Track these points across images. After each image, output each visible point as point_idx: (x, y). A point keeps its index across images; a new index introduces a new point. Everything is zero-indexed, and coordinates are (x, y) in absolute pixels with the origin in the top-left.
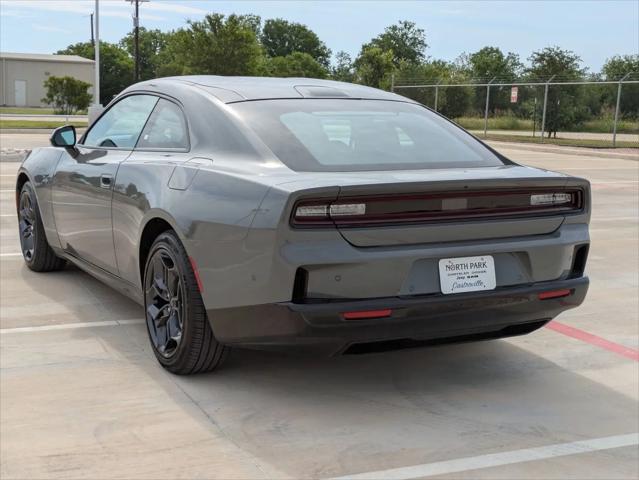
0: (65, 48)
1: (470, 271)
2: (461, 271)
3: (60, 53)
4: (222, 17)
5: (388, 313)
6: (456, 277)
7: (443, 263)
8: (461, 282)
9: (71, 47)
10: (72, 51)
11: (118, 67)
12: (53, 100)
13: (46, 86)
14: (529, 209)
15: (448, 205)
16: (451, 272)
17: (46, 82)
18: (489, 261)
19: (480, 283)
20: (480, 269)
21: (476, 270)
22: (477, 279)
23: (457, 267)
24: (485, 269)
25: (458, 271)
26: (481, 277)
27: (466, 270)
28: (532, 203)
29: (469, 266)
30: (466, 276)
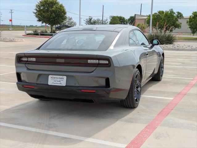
7: (50, 76)
8: (55, 82)
14: (87, 64)
15: (58, 60)
16: (52, 79)
18: (65, 78)
19: (61, 83)
20: (62, 80)
21: (60, 79)
22: (60, 82)
23: (54, 78)
24: (63, 80)
25: (54, 79)
26: (61, 82)
27: (57, 79)
28: (89, 62)
29: (58, 78)
30: (57, 81)
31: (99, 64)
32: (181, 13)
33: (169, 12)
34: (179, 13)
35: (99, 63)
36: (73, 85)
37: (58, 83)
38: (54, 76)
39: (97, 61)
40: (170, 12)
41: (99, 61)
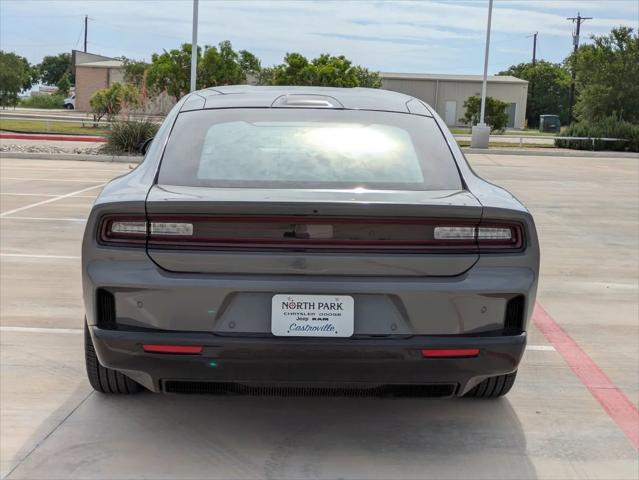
0: (506, 69)
1: (317, 312)
2: (303, 311)
3: (501, 74)
4: (630, 30)
5: (198, 350)
6: (296, 316)
7: (277, 301)
8: (302, 323)
9: (513, 68)
10: (513, 71)
11: (557, 87)
12: (470, 120)
13: (465, 106)
16: (290, 311)
17: (465, 103)
18: (348, 303)
19: (330, 328)
20: (333, 311)
21: (326, 311)
22: (325, 323)
23: (299, 306)
24: (339, 311)
25: (300, 311)
26: (332, 320)
27: (311, 311)
28: (436, 237)
29: (316, 306)
30: (310, 317)
31: (477, 242)
32: (253, 56)
33: (219, 51)
34: (247, 56)
35: (476, 237)
36: (386, 331)
37: (317, 328)
38: (297, 298)
39: (467, 233)
40: (223, 50)
41: (477, 231)
